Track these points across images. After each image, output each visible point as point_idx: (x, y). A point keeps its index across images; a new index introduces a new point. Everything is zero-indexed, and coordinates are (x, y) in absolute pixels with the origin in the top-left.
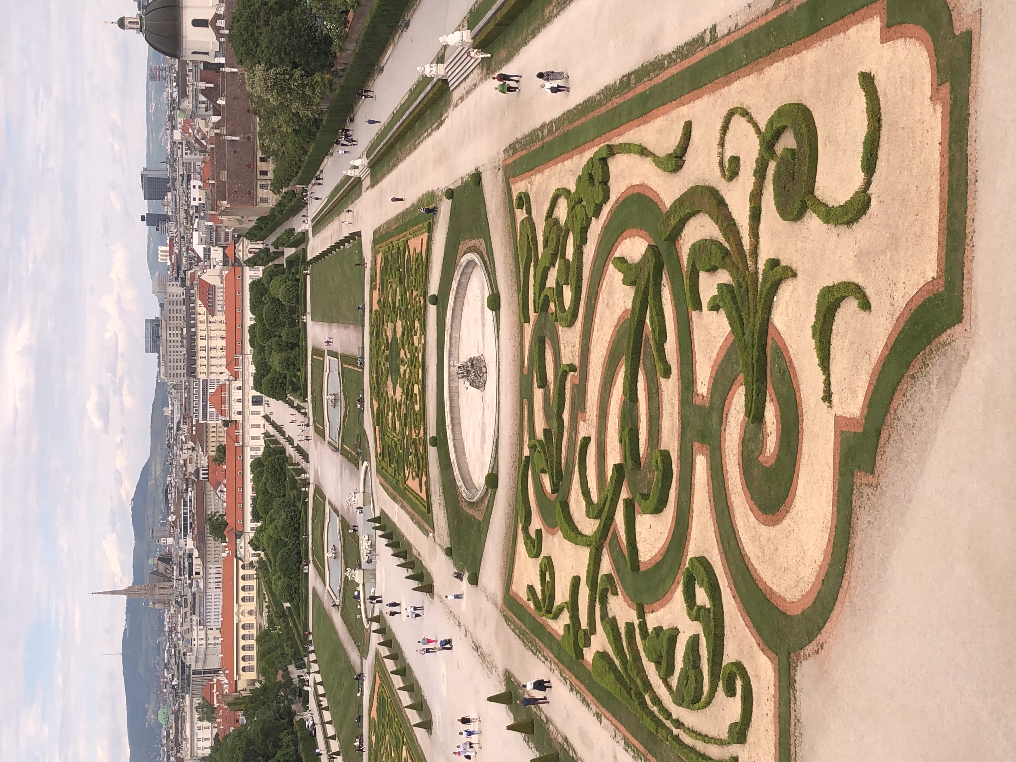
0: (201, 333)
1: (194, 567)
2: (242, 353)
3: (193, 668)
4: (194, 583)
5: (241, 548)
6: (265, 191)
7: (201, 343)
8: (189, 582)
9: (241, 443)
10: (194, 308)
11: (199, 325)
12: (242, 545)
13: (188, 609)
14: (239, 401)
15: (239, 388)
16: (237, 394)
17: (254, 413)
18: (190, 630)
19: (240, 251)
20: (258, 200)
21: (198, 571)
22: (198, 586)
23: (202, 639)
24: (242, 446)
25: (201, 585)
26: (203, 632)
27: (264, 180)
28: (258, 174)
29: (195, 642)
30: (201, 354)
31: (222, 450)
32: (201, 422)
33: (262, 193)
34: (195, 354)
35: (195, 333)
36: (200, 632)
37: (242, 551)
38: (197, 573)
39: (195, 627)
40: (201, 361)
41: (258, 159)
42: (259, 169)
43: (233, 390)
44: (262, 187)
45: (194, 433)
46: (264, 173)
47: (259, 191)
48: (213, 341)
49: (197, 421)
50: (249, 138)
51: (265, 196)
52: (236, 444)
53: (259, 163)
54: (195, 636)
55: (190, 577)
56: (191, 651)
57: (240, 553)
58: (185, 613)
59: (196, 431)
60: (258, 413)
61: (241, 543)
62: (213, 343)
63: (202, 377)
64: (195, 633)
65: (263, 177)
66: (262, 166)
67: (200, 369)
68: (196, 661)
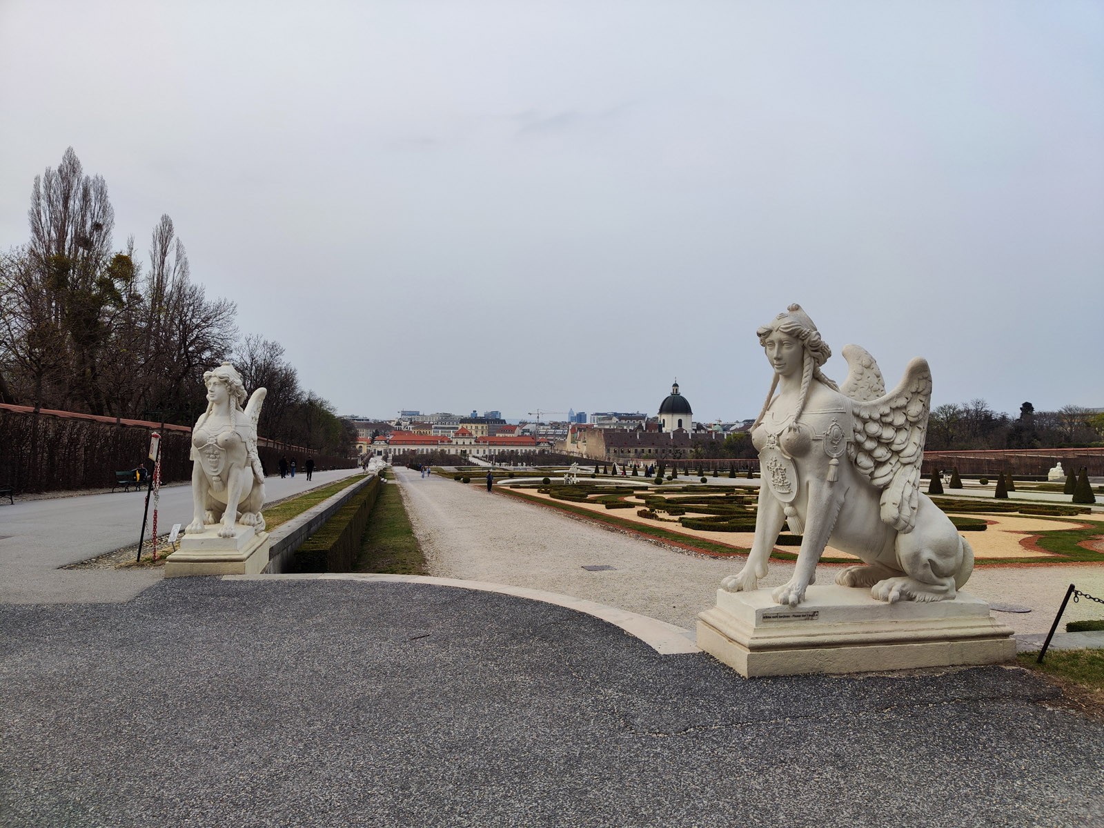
0: (485, 426)
5: (380, 443)
10: (497, 423)
11: (489, 425)
14: (464, 443)
15: (471, 443)
16: (467, 442)
17: (457, 450)
19: (544, 445)
35: (485, 423)
43: (469, 440)
47: (613, 449)
49: (433, 424)
50: (640, 443)
51: (611, 451)
53: (627, 449)
57: (376, 443)
61: (383, 443)
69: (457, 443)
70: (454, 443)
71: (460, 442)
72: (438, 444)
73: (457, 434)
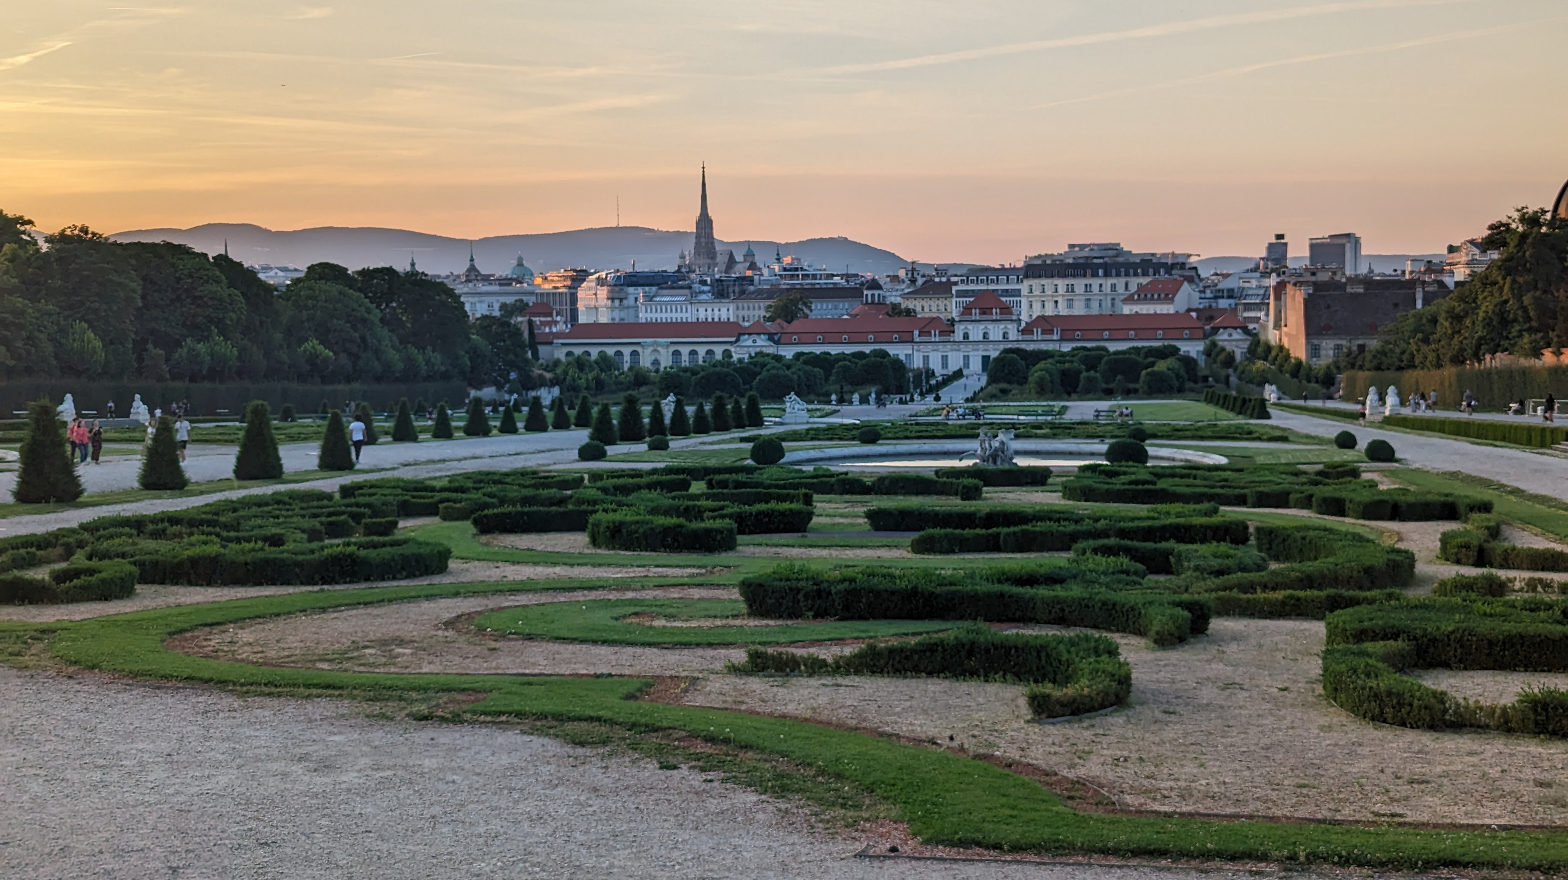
0: (1095, 282)
2: (1061, 340)
4: (706, 288)
5: (754, 341)
6: (1331, 352)
7: (1079, 284)
9: (918, 339)
11: (1110, 281)
12: (759, 342)
14: (985, 336)
15: (1006, 336)
19: (1230, 335)
20: (1316, 342)
25: (705, 297)
27: (1349, 350)
28: (1360, 342)
30: (1062, 284)
32: (954, 289)
33: (1328, 346)
34: (1062, 276)
37: (750, 343)
40: (1050, 284)
43: (1002, 326)
44: (1338, 347)
46: (1361, 350)
47: (1331, 343)
48: (1083, 303)
49: (956, 283)
51: (1323, 352)
52: (916, 333)
59: (941, 282)
60: (967, 363)
61: (762, 340)
62: (1079, 305)
63: (1024, 287)
65: (1354, 349)
67: (1036, 283)
68: (585, 295)
69: (966, 336)
70: (958, 336)
71: (976, 332)
72: (912, 341)
73: (967, 310)
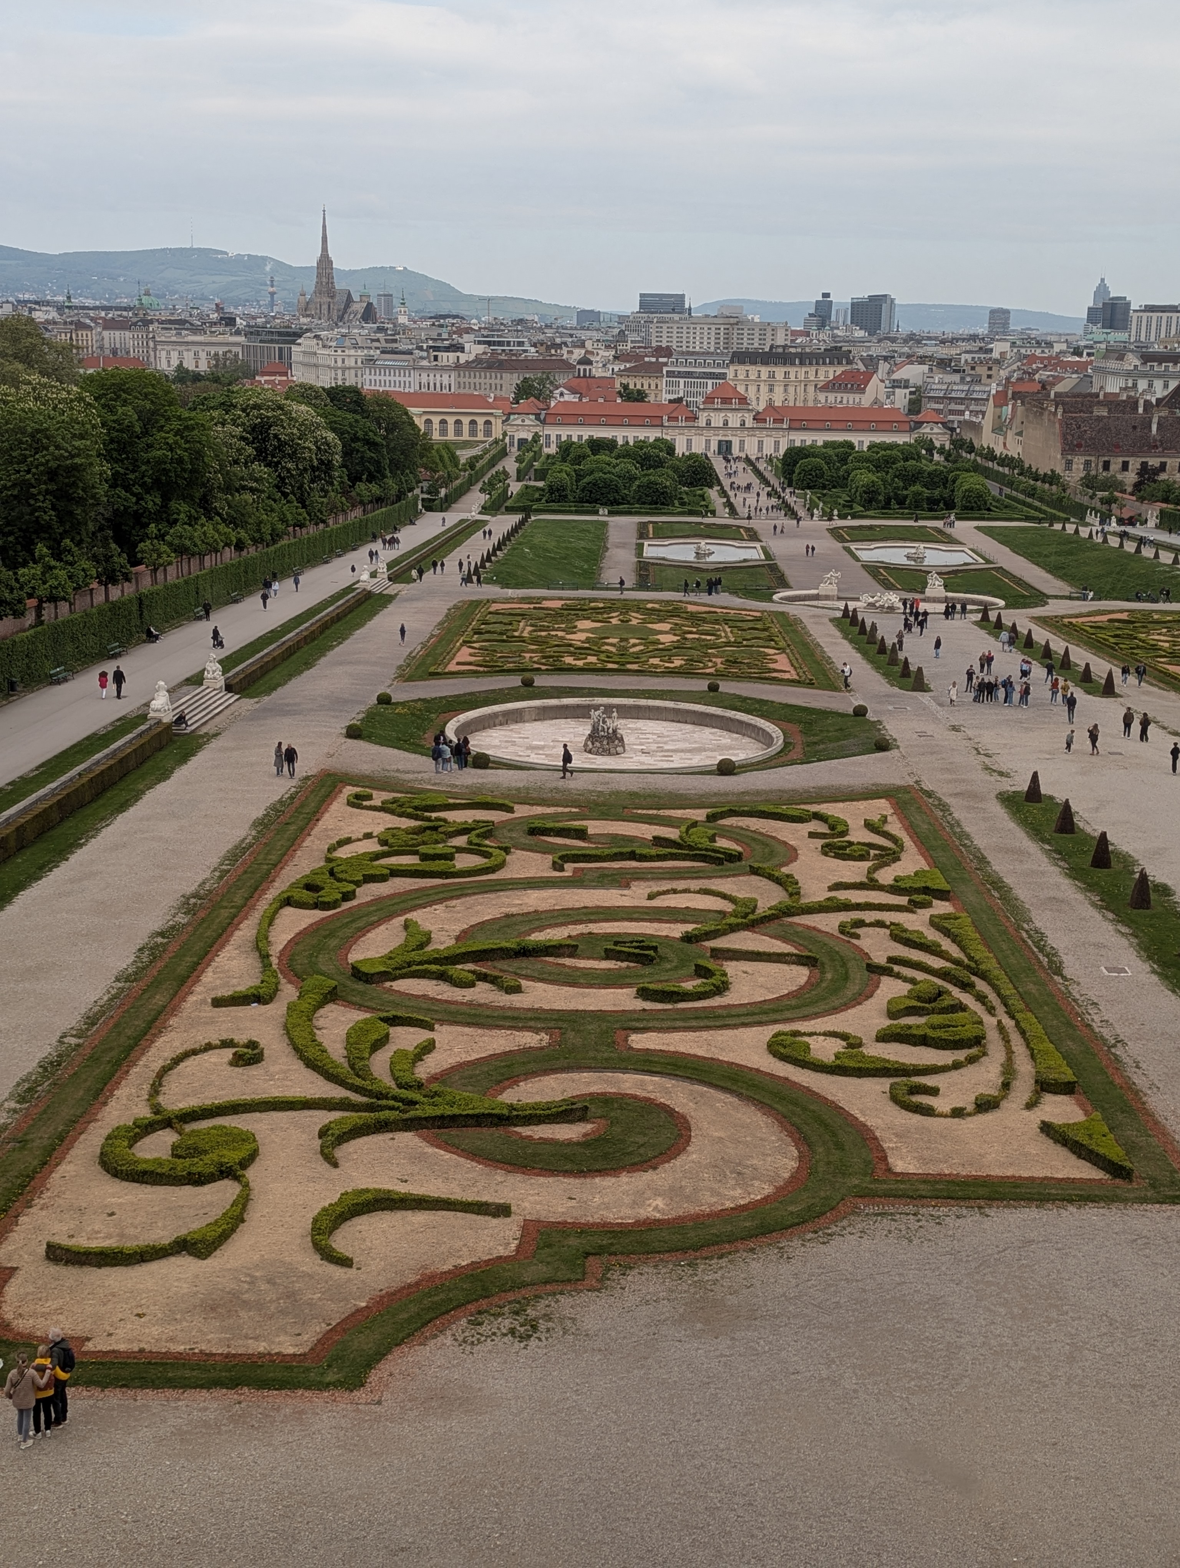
0: (792, 370)
1: (445, 354)
2: (790, 428)
3: (294, 348)
4: (425, 354)
5: (523, 421)
6: (1082, 467)
7: (779, 372)
8: (425, 346)
9: (666, 424)
10: (824, 363)
11: (804, 369)
12: (527, 422)
13: (384, 344)
14: (726, 423)
15: (743, 423)
16: (734, 420)
17: (708, 442)
18: (356, 346)
19: (932, 429)
20: (1069, 457)
21: (439, 358)
22: (422, 358)
23: (343, 362)
24: (662, 426)
25: (425, 363)
26: (353, 364)
27: (1097, 465)
28: (1106, 459)
29: (339, 353)
30: (765, 371)
31: (639, 397)
32: (665, 369)
33: (1079, 462)
34: (765, 363)
35: (793, 364)
36: (353, 360)
37: (519, 422)
38: (436, 358)
39: (359, 352)
40: (753, 370)
41: (1126, 459)
42: (1112, 460)
43: (740, 415)
44: (1087, 463)
45: (647, 359)
46: (1106, 466)
47: (1082, 459)
48: (782, 388)
49: (666, 364)
50: (1156, 447)
51: (1074, 466)
52: (665, 418)
53: (1121, 460)
54: (347, 352)
55: (431, 347)
56: (324, 346)
57: (515, 419)
58: (378, 340)
59: (651, 363)
60: (708, 447)
61: (530, 420)
62: (779, 390)
63: (730, 372)
64: (352, 352)
65: (1101, 465)
66: (1116, 465)
67: (742, 369)
68: (304, 352)
69: (709, 423)
71: (717, 419)
73: (709, 399)
